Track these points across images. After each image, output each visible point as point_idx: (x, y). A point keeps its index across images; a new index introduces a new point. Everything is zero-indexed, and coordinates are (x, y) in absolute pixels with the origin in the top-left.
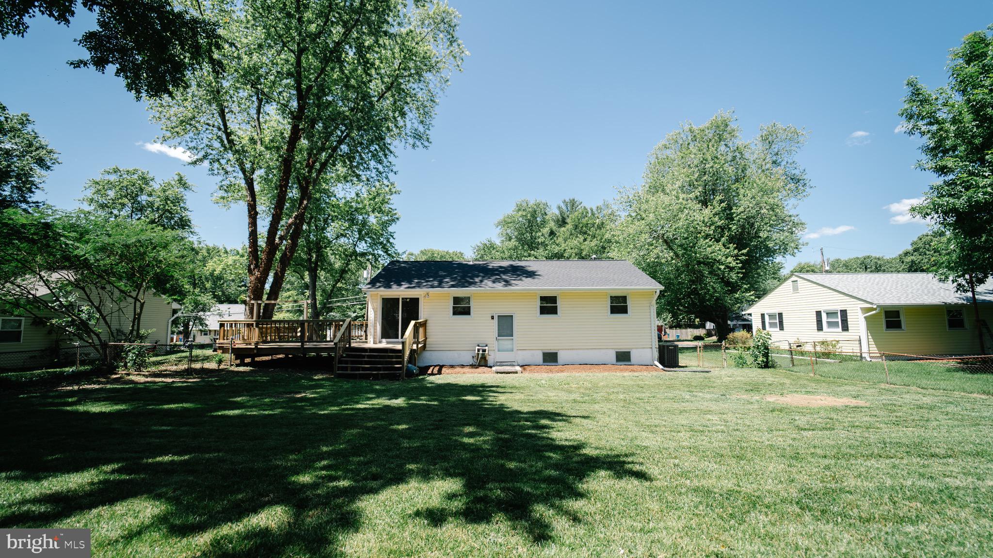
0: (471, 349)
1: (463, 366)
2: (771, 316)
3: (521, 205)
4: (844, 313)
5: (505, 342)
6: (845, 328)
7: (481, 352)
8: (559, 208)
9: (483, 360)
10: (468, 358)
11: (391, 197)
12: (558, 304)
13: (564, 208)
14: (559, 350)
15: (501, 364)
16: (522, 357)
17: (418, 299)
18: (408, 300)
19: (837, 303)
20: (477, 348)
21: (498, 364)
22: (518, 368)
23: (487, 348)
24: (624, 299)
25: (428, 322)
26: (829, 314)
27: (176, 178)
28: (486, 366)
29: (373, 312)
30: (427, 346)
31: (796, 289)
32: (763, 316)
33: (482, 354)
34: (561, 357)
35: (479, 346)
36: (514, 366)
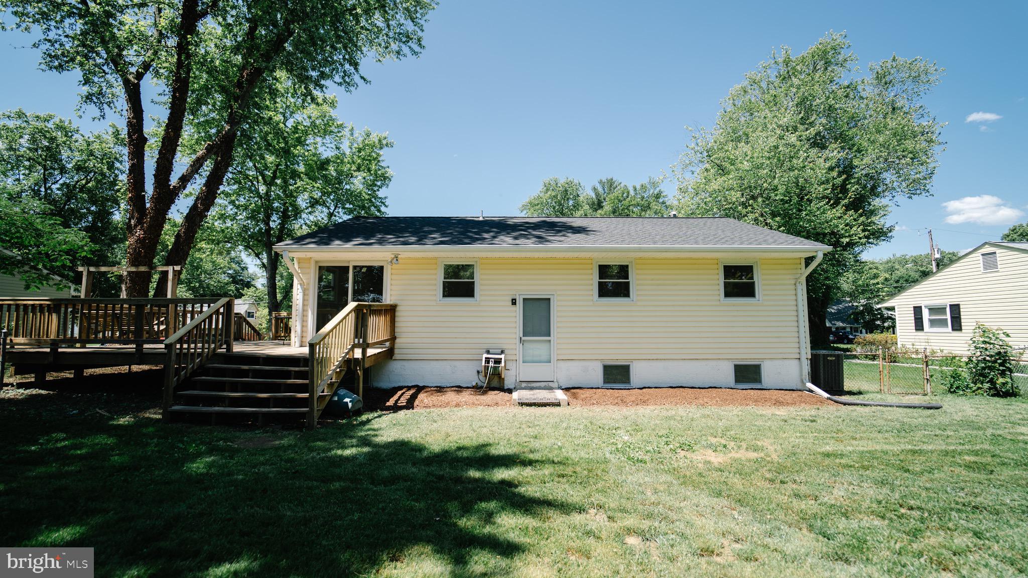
0: (476, 357)
1: (459, 389)
2: (936, 310)
3: (550, 184)
5: (537, 347)
7: (491, 364)
8: (595, 189)
9: (496, 379)
10: (469, 374)
11: (381, 152)
12: (630, 280)
14: (632, 360)
15: (530, 385)
16: (567, 373)
17: (381, 268)
18: (366, 270)
20: (485, 356)
21: (524, 385)
22: (560, 395)
23: (502, 356)
24: (747, 270)
25: (398, 309)
27: (111, 130)
28: (502, 389)
29: (300, 290)
30: (396, 351)
31: (991, 266)
32: (918, 310)
33: (495, 368)
34: (638, 374)
35: (488, 352)
36: (551, 389)
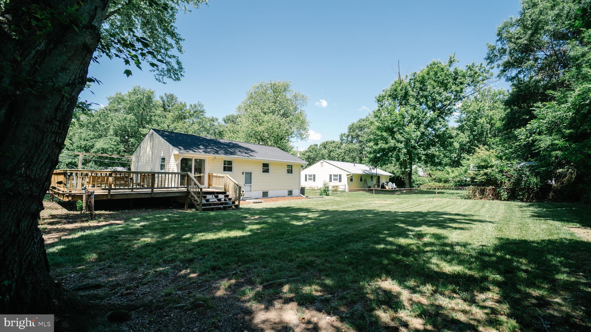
2: (310, 176)
4: (340, 176)
5: (248, 187)
6: (340, 181)
8: (162, 98)
13: (165, 99)
14: (268, 190)
16: (255, 194)
17: (204, 160)
18: (198, 160)
19: (338, 172)
21: (245, 199)
24: (291, 167)
26: (334, 176)
29: (176, 167)
31: (322, 166)
32: (306, 175)
34: (270, 194)
